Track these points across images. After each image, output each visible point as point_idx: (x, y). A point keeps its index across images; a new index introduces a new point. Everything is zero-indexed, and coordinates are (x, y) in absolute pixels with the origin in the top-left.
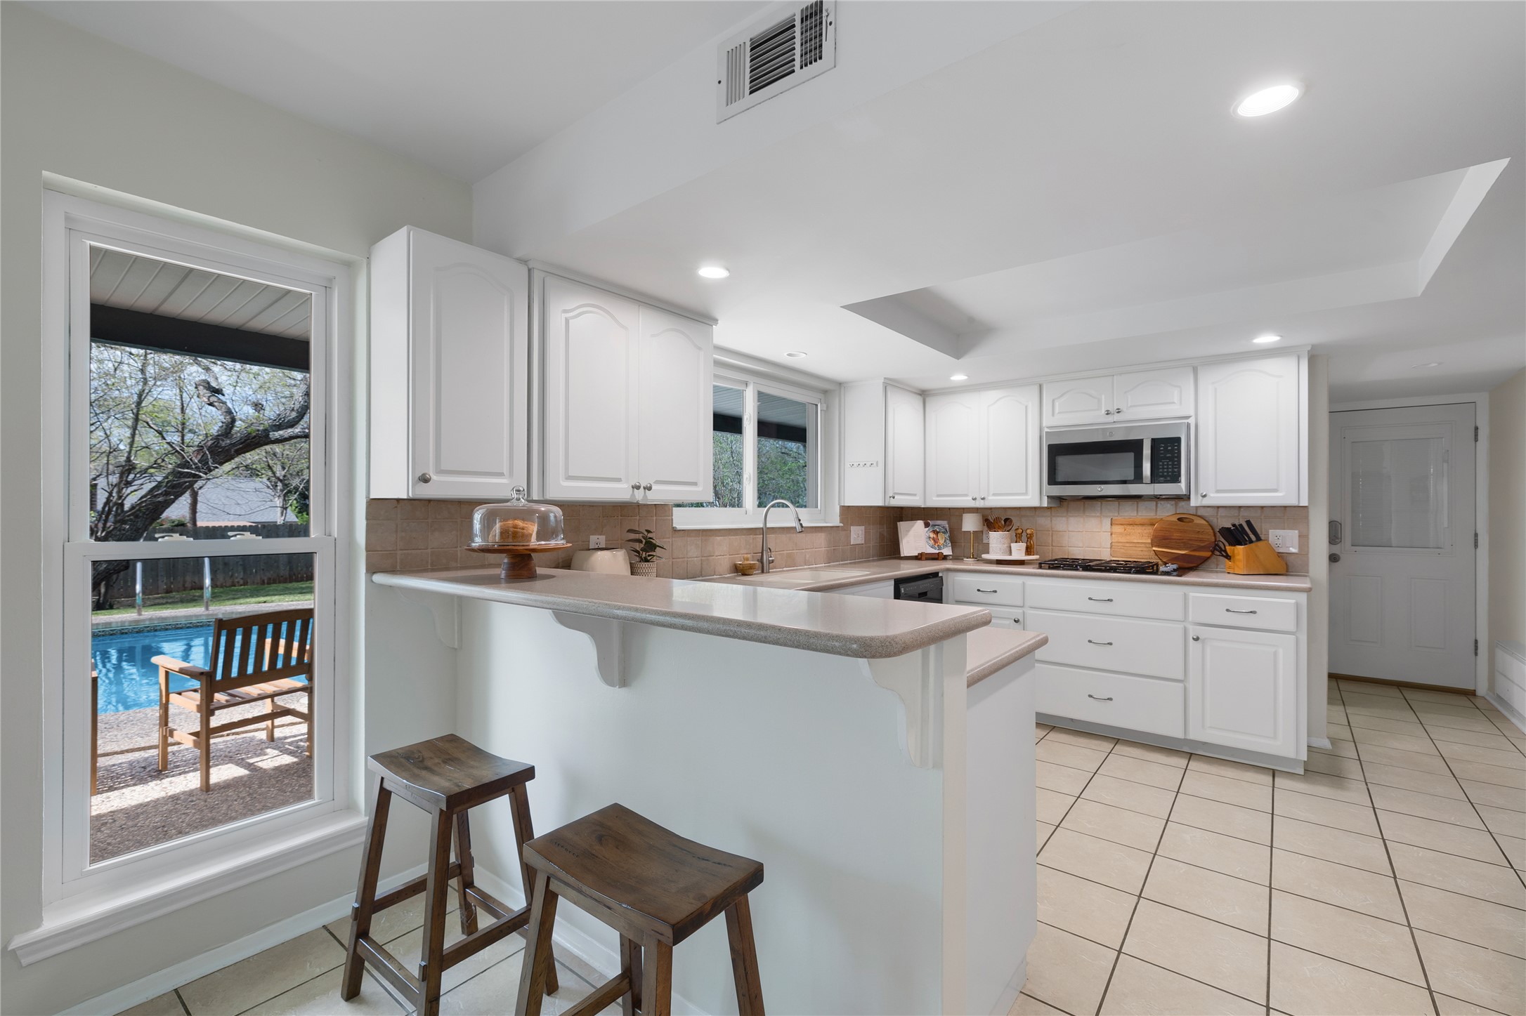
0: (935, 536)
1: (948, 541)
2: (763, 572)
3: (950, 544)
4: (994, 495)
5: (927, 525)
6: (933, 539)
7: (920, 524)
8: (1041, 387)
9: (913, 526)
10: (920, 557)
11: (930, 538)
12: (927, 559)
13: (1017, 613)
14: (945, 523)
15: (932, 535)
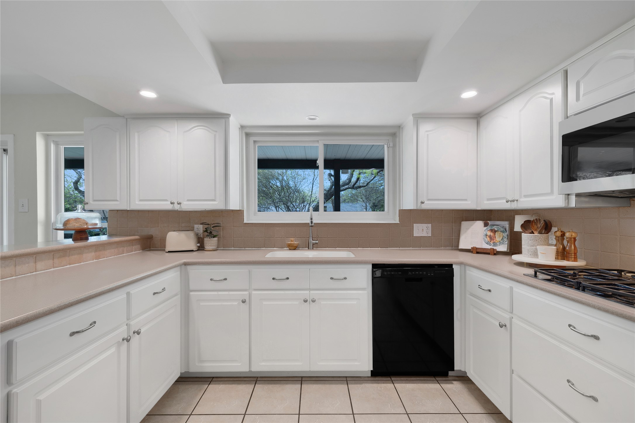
0: (492, 234)
1: (505, 240)
2: (309, 249)
3: (507, 242)
4: (526, 196)
5: (486, 225)
6: (490, 237)
7: (480, 224)
8: (566, 72)
9: (472, 225)
10: (472, 250)
11: (486, 235)
12: (478, 253)
13: (505, 317)
14: (506, 224)
15: (489, 233)
